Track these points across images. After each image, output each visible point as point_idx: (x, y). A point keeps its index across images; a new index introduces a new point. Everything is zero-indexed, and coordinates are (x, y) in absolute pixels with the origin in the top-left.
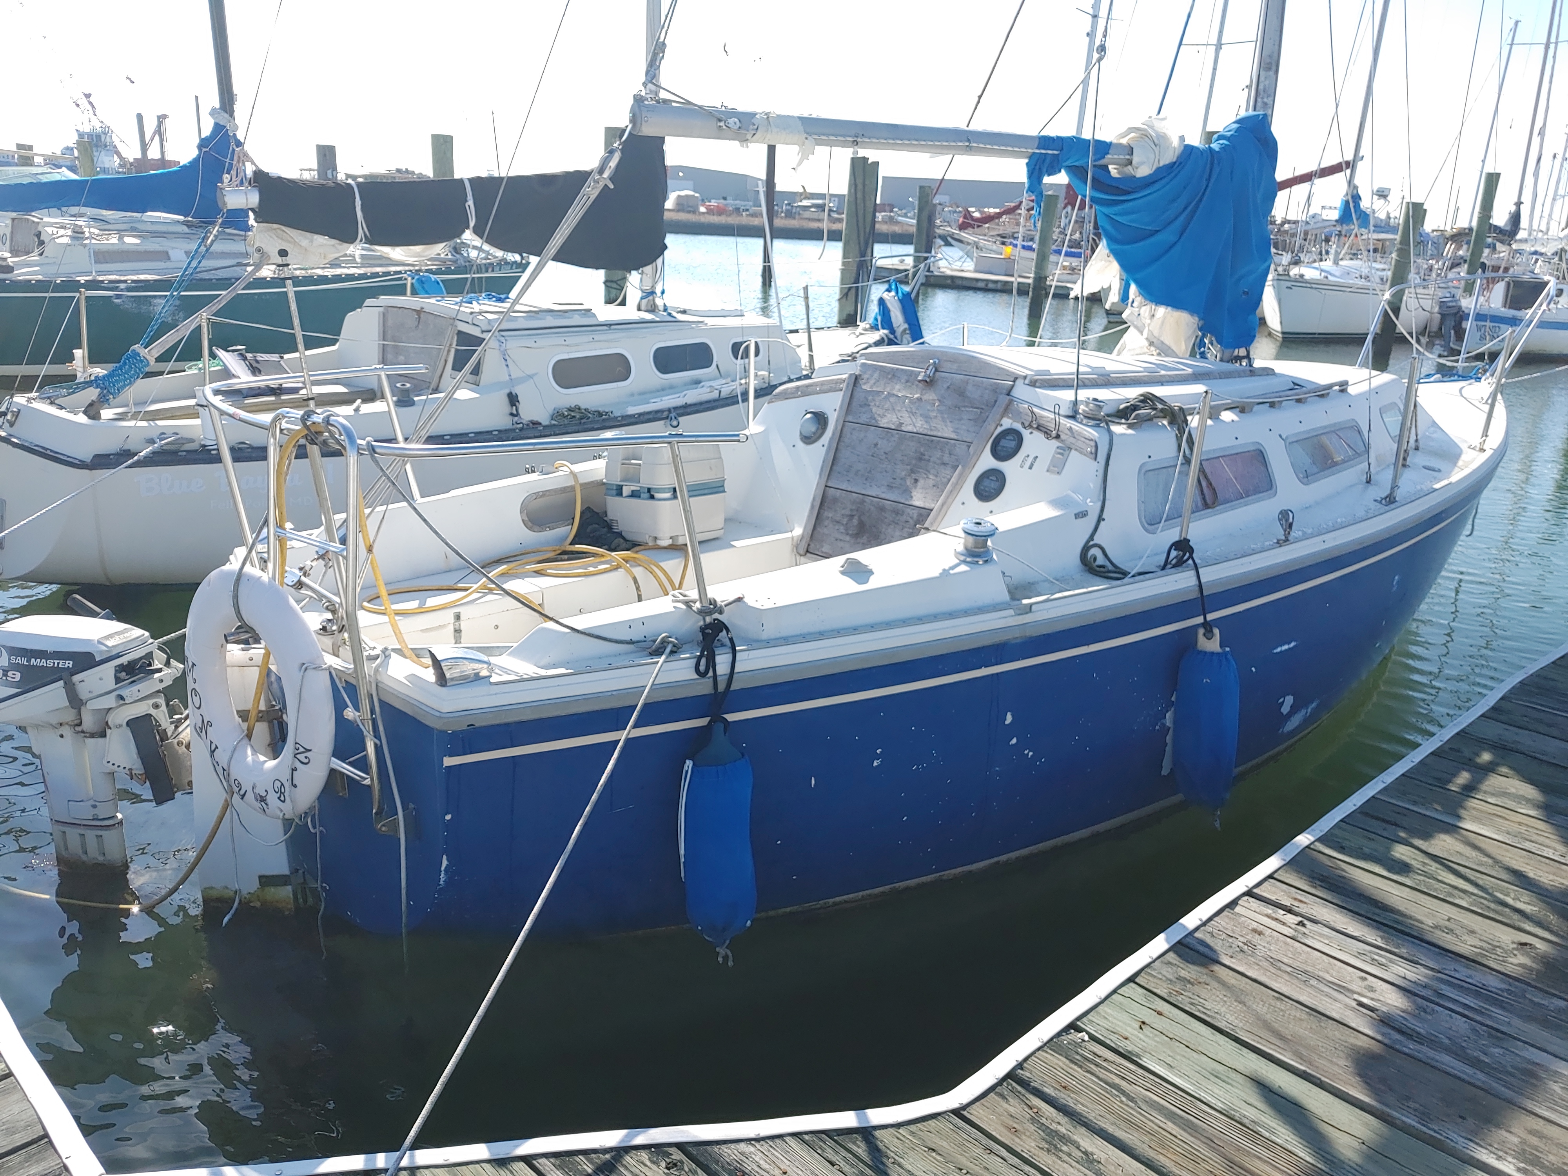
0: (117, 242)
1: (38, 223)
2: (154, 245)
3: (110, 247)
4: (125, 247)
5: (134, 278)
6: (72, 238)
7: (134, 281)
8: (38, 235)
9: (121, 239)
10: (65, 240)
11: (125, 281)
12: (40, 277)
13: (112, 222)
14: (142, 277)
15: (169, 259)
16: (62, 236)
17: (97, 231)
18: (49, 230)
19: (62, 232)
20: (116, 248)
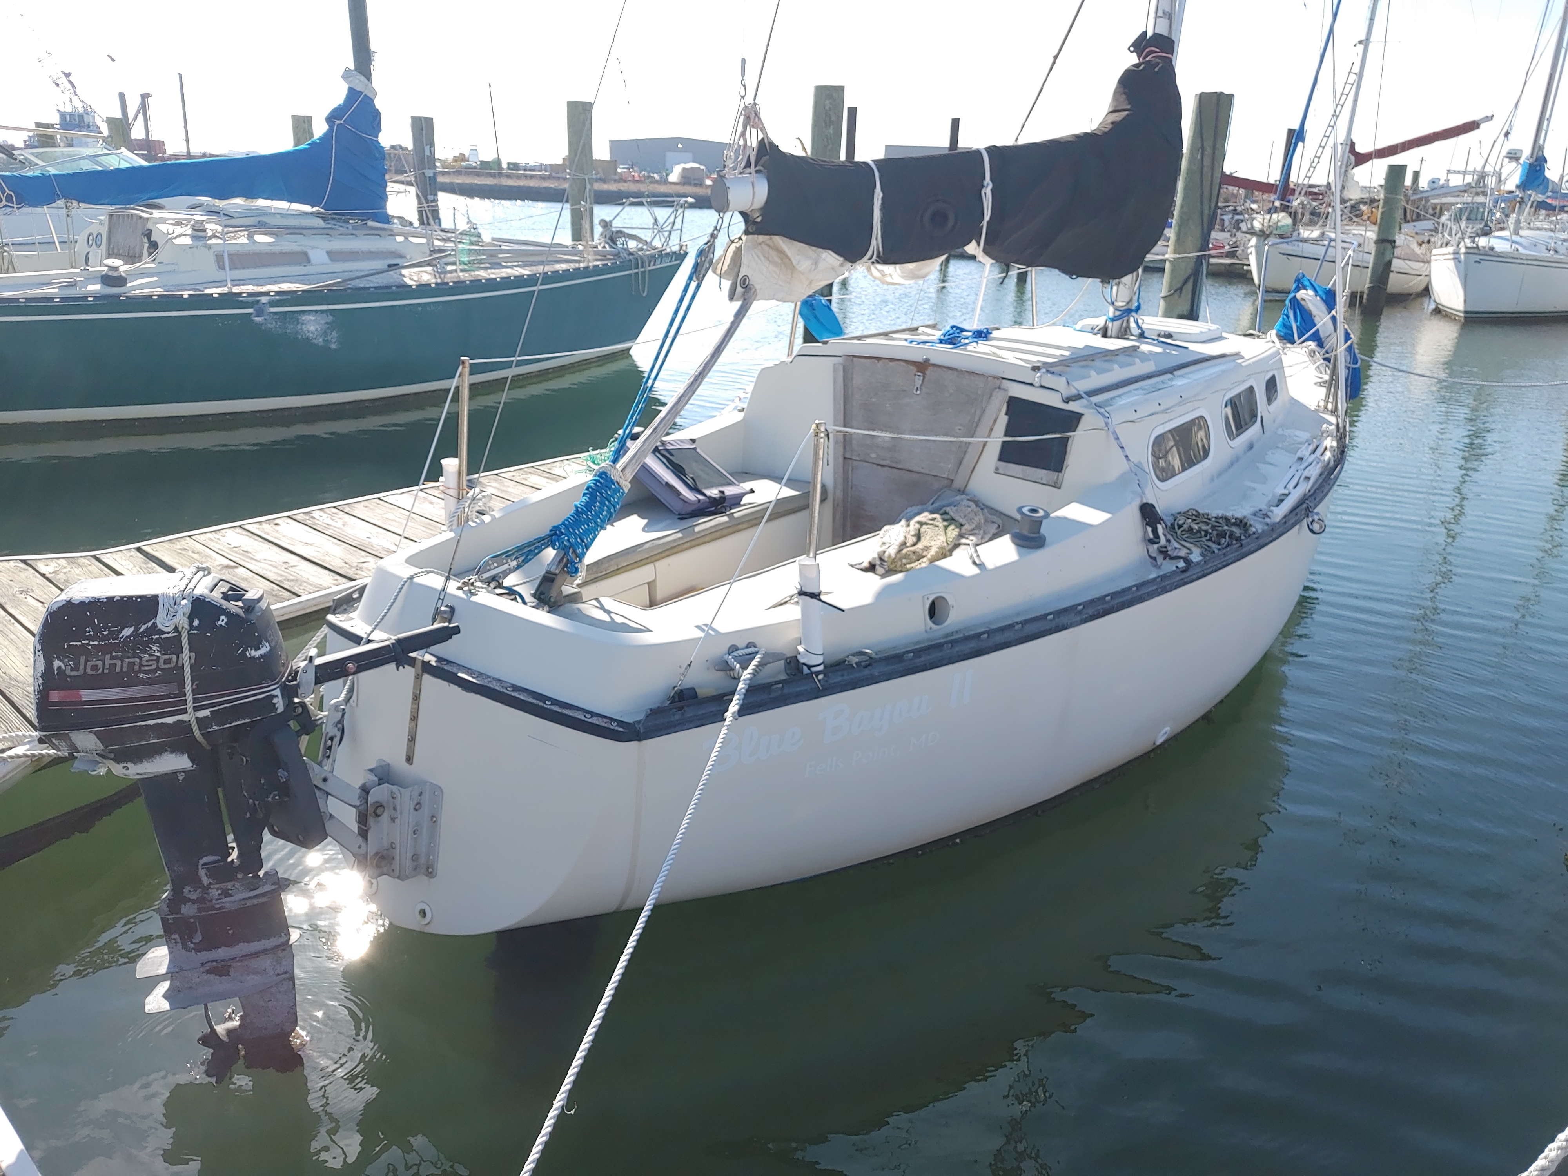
0: (246, 241)
1: (148, 219)
2: (290, 244)
3: (240, 249)
4: (256, 248)
5: (276, 288)
6: (193, 237)
7: (278, 293)
8: (149, 234)
9: (250, 237)
10: (187, 241)
11: (267, 294)
12: (160, 291)
13: (236, 215)
14: (285, 287)
15: (309, 261)
16: (180, 236)
17: (220, 229)
18: (163, 228)
19: (178, 230)
20: (247, 249)
